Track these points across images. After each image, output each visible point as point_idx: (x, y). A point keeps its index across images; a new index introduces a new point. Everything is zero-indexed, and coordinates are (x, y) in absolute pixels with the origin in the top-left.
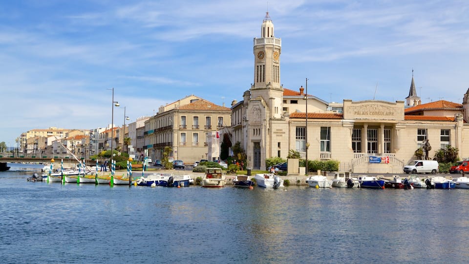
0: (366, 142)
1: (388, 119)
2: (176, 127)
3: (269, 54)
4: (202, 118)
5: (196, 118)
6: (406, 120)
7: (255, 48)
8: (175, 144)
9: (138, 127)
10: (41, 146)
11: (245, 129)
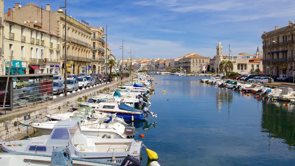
0: (240, 67)
1: (245, 63)
2: (191, 62)
3: (220, 49)
4: (198, 60)
5: (197, 60)
6: (249, 63)
7: (217, 48)
8: (191, 67)
9: (175, 61)
10: (128, 65)
11: (214, 65)
